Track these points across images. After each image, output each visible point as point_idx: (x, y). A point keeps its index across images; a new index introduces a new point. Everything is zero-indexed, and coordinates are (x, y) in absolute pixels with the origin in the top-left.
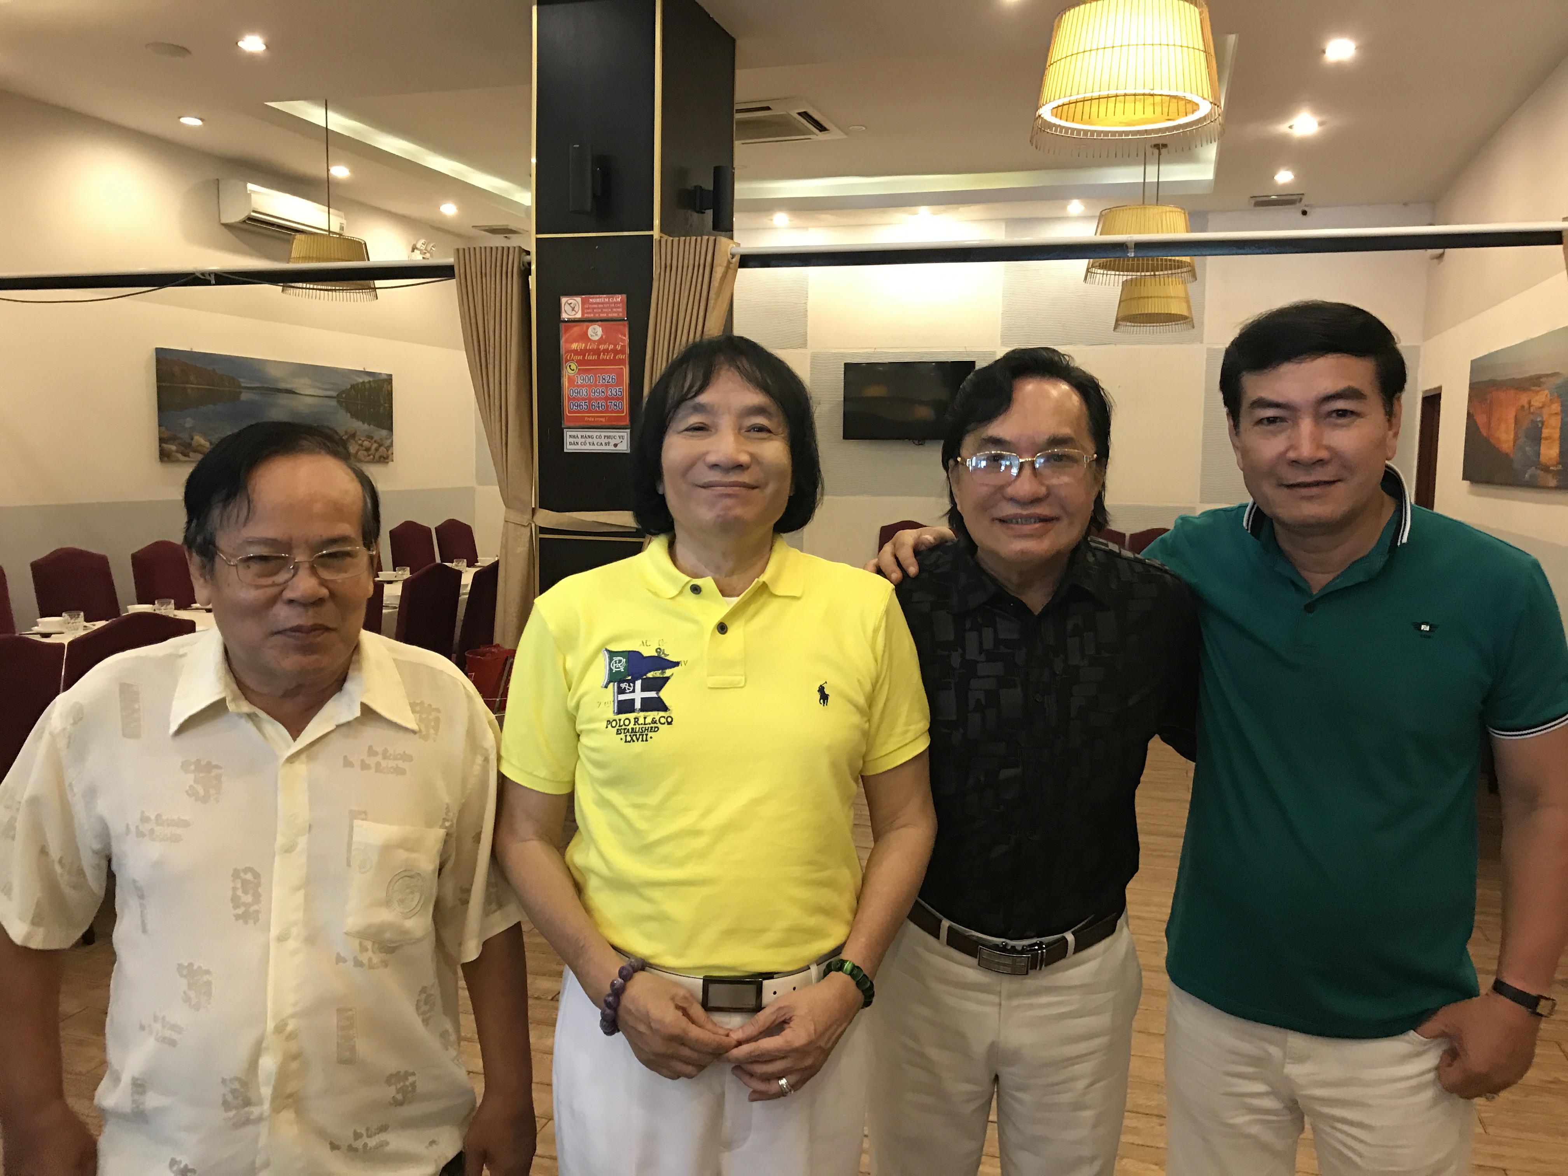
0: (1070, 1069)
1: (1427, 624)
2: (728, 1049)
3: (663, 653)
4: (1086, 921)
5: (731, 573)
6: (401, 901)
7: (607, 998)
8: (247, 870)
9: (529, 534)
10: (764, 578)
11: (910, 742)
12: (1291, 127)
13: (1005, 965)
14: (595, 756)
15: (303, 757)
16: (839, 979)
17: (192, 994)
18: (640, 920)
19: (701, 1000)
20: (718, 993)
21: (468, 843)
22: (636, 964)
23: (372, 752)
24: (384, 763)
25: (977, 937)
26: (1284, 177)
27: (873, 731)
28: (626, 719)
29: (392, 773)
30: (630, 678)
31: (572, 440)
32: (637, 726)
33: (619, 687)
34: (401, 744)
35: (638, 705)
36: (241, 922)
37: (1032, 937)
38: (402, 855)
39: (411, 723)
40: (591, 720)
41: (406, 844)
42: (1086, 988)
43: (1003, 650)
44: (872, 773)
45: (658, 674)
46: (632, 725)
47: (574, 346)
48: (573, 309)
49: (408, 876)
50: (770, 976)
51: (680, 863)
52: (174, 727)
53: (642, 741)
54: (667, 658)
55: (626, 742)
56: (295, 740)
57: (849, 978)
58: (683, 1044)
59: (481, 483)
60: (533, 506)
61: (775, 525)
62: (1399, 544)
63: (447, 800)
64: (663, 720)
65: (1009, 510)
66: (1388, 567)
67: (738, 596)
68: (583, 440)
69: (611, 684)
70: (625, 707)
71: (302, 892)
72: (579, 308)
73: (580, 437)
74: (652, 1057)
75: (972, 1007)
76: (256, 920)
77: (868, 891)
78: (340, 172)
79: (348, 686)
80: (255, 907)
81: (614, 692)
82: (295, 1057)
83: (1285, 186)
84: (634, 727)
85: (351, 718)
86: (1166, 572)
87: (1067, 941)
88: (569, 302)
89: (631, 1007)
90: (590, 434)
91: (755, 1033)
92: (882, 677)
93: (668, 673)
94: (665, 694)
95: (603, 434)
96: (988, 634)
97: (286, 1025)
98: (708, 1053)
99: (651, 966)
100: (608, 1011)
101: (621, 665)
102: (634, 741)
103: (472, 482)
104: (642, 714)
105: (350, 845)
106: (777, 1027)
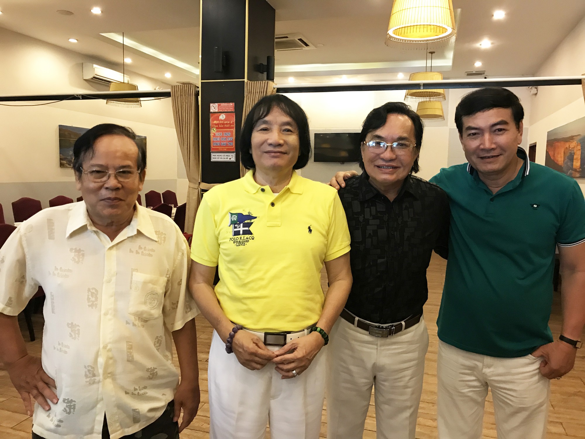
0: (403, 373)
1: (536, 204)
2: (273, 358)
3: (251, 214)
4: (409, 317)
5: (276, 185)
6: (150, 303)
7: (228, 339)
8: (93, 289)
9: (198, 192)
10: (288, 186)
11: (343, 249)
12: (481, 45)
13: (379, 333)
14: (225, 252)
15: (115, 248)
16: (316, 334)
17: (72, 334)
18: (241, 311)
19: (264, 341)
20: (270, 339)
21: (176, 285)
22: (239, 327)
23: (140, 248)
24: (144, 252)
25: (369, 323)
26: (478, 64)
27: (328, 245)
28: (237, 238)
29: (147, 256)
30: (238, 223)
31: (214, 157)
32: (241, 240)
33: (234, 226)
34: (150, 246)
35: (241, 233)
36: (91, 308)
37: (389, 323)
38: (150, 286)
39: (155, 237)
40: (224, 239)
41: (154, 282)
42: (410, 343)
43: (379, 215)
44: (327, 261)
45: (249, 221)
46: (239, 240)
47: (215, 122)
48: (215, 108)
49: (153, 294)
50: (289, 332)
51: (256, 290)
52: (68, 235)
53: (243, 245)
54: (252, 215)
55: (237, 246)
56: (112, 241)
57: (319, 334)
58: (256, 356)
59: (179, 178)
60: (199, 182)
61: (294, 166)
62: (525, 175)
63: (167, 267)
64: (250, 238)
65: (381, 163)
66: (521, 185)
67: (279, 193)
68: (218, 157)
69: (232, 225)
70: (237, 233)
71: (113, 298)
72: (217, 108)
73: (217, 156)
74: (244, 361)
75: (365, 349)
76: (96, 307)
77: (327, 303)
78: (128, 61)
79: (132, 223)
80: (96, 303)
81: (233, 228)
82: (111, 358)
83: (478, 68)
84: (240, 240)
85: (133, 235)
86: (438, 187)
87: (402, 325)
88: (213, 105)
89: (237, 343)
90: (221, 154)
91: (283, 352)
92: (332, 223)
93: (253, 221)
94: (251, 229)
95: (225, 155)
96: (373, 209)
97: (107, 346)
98: (266, 359)
99: (245, 328)
100: (228, 344)
101: (235, 218)
102: (240, 246)
103: (176, 178)
104: (243, 236)
105: (131, 281)
106: (292, 350)
